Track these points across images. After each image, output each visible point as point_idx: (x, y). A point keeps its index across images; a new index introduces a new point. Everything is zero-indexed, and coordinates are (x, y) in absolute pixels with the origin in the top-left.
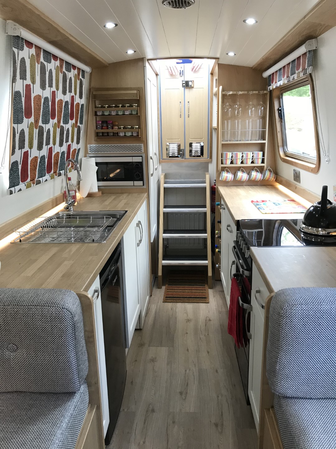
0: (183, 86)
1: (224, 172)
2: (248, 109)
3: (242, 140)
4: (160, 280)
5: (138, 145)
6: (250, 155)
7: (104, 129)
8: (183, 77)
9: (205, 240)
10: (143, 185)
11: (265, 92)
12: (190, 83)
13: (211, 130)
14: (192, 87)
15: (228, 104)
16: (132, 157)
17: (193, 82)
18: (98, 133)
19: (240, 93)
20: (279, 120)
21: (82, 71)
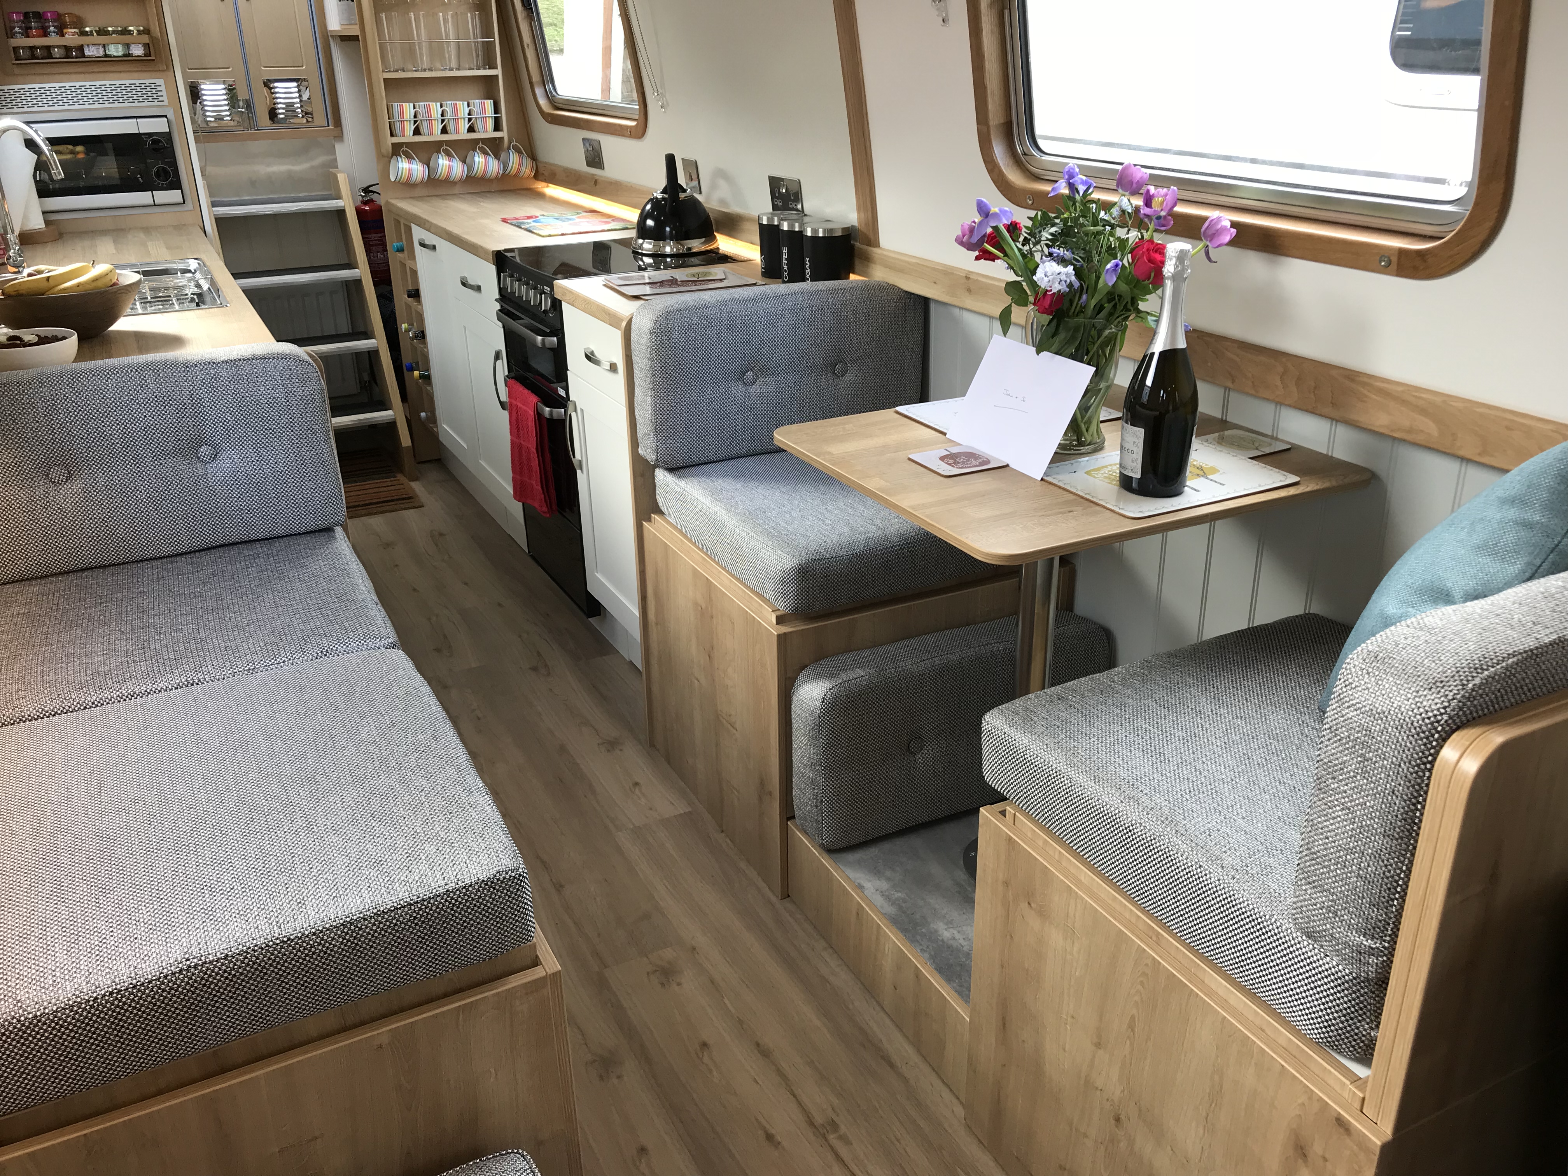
1: (398, 158)
3: (436, 70)
5: (147, 82)
6: (463, 109)
7: (34, 36)
9: (371, 354)
10: (184, 203)
13: (325, 41)
16: (134, 121)
18: (16, 49)
20: (525, 14)
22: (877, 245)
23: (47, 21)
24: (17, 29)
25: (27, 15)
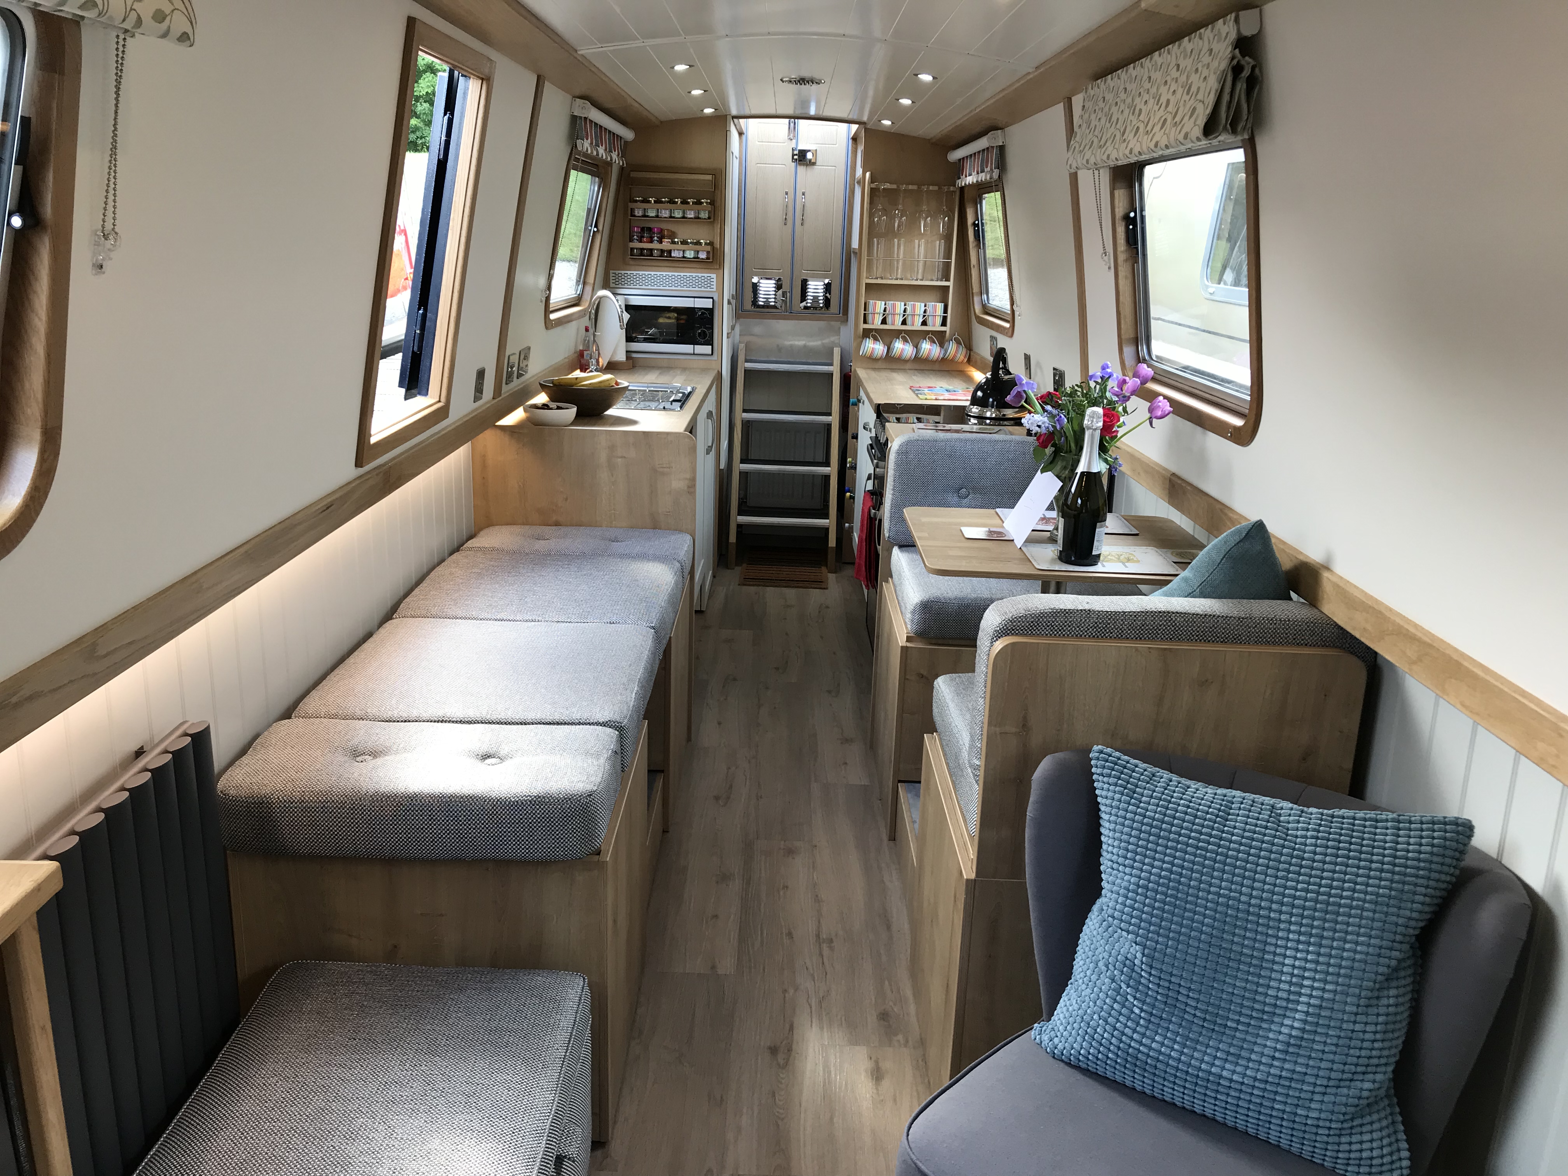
0: (795, 160)
1: (868, 339)
2: (919, 217)
3: (907, 279)
4: (732, 551)
5: (706, 275)
6: (920, 307)
7: (644, 242)
8: (794, 141)
9: (827, 478)
10: (712, 354)
11: (952, 188)
12: (809, 156)
13: (848, 255)
14: (812, 164)
15: (880, 207)
16: (693, 299)
17: (815, 153)
18: (632, 249)
19: (904, 187)
20: (975, 243)
21: (620, 138)
23: (654, 233)
24: (635, 237)
25: (643, 229)
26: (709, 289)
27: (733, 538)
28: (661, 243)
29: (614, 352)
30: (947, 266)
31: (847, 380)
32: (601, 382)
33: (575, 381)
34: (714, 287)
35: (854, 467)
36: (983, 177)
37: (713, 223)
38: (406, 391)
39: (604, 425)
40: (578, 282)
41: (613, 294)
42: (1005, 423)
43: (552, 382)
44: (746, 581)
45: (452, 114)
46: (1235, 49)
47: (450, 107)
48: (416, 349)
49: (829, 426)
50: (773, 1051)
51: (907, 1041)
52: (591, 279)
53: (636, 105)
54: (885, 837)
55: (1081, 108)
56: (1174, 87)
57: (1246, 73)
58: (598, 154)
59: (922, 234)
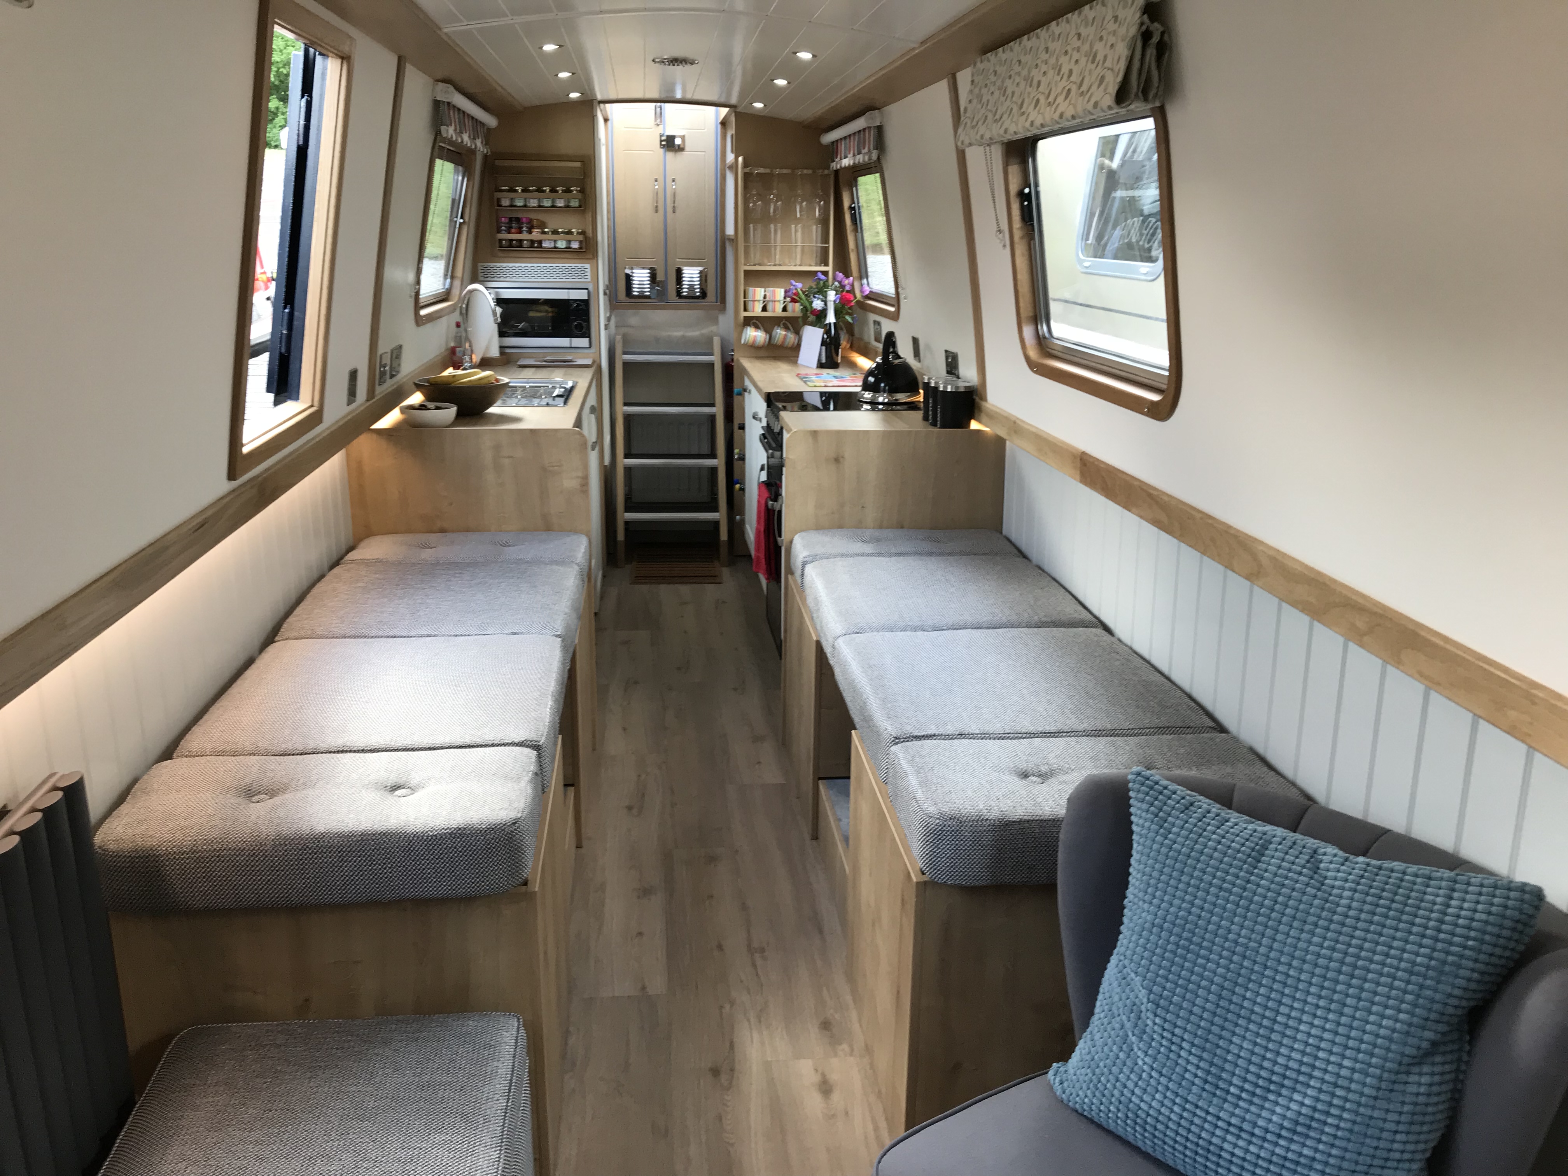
0: (663, 146)
1: (748, 327)
2: (795, 202)
3: (785, 265)
4: (621, 550)
5: (579, 266)
7: (513, 233)
8: (661, 127)
9: (714, 470)
10: (590, 347)
11: (826, 172)
12: (678, 141)
13: (722, 242)
14: (680, 149)
15: (754, 192)
16: (567, 291)
17: (683, 138)
18: (501, 240)
19: (778, 171)
20: (853, 227)
21: (482, 124)
22: (986, 400)
23: (523, 223)
24: (503, 228)
25: (511, 219)
26: (582, 280)
27: (621, 536)
28: (530, 233)
29: (487, 348)
30: (825, 251)
31: (729, 370)
32: (480, 379)
33: (451, 380)
34: (589, 277)
35: (742, 458)
36: (860, 158)
37: (584, 212)
38: (276, 396)
39: (486, 424)
40: (446, 276)
41: (486, 288)
42: (898, 407)
43: (428, 380)
44: (638, 579)
45: (310, 96)
46: (1144, 14)
47: (307, 88)
48: (283, 350)
49: (712, 418)
50: (715, 1072)
51: (852, 1050)
52: (459, 272)
53: (499, 89)
54: (807, 836)
55: (969, 83)
56: (1076, 55)
57: (1155, 39)
58: (462, 142)
59: (799, 219)
